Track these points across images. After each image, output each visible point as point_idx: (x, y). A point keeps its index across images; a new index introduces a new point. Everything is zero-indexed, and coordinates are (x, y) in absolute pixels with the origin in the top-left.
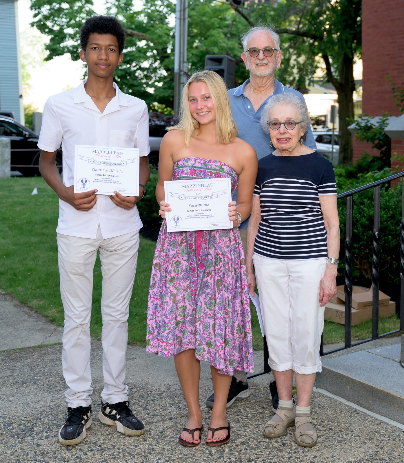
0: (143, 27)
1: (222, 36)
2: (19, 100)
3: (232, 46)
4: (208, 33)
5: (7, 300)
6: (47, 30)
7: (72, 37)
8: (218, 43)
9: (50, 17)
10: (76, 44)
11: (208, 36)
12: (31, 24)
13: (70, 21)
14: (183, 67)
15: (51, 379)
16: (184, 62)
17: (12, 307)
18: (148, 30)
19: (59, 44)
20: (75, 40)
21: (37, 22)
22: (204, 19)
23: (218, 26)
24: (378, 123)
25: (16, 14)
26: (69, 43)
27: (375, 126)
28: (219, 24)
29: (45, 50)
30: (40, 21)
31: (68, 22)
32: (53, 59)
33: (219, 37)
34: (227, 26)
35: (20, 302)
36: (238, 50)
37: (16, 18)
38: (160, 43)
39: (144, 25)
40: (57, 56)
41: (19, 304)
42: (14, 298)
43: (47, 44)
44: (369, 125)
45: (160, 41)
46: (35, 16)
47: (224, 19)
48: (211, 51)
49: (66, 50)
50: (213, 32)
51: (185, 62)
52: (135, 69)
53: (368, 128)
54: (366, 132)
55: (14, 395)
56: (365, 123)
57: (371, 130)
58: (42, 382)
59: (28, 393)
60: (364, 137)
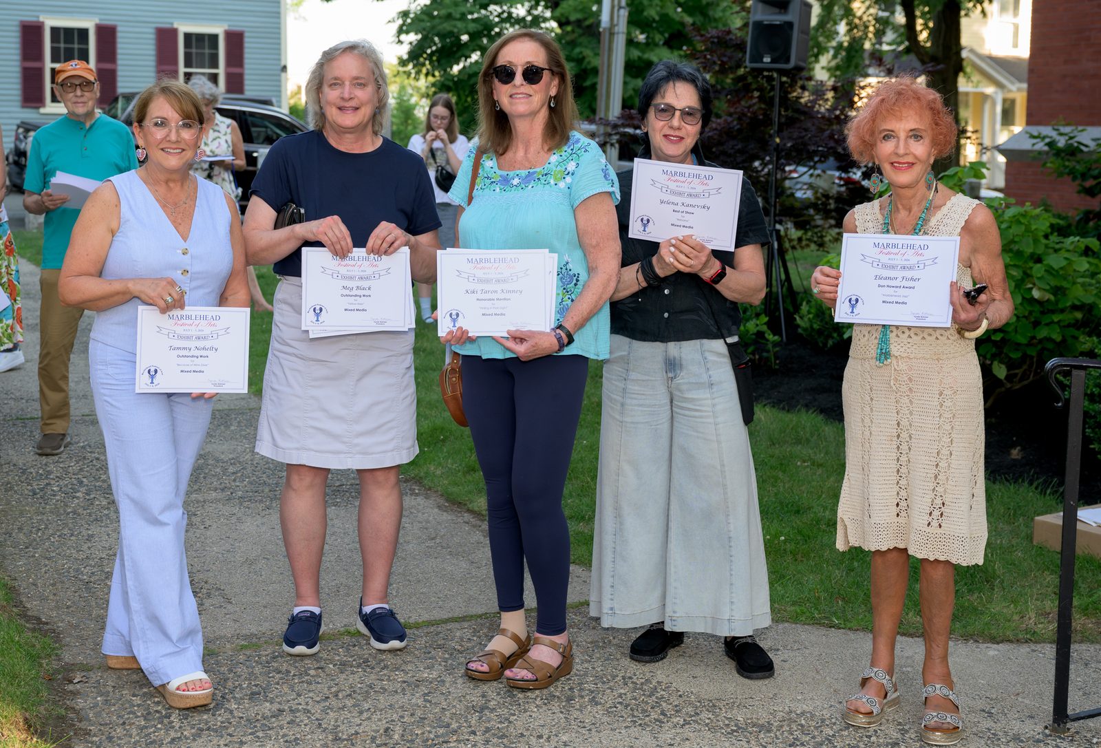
2: (279, 75)
5: (417, 495)
14: (618, 16)
15: (622, 691)
16: (620, 7)
17: (436, 510)
24: (1094, 140)
27: (1086, 146)
35: (447, 500)
41: (446, 504)
42: (430, 489)
44: (1076, 145)
51: (623, 8)
52: (497, 20)
53: (1072, 151)
54: (1069, 160)
55: (566, 730)
56: (1067, 141)
57: (1079, 156)
58: (608, 698)
59: (593, 724)
60: (1067, 170)
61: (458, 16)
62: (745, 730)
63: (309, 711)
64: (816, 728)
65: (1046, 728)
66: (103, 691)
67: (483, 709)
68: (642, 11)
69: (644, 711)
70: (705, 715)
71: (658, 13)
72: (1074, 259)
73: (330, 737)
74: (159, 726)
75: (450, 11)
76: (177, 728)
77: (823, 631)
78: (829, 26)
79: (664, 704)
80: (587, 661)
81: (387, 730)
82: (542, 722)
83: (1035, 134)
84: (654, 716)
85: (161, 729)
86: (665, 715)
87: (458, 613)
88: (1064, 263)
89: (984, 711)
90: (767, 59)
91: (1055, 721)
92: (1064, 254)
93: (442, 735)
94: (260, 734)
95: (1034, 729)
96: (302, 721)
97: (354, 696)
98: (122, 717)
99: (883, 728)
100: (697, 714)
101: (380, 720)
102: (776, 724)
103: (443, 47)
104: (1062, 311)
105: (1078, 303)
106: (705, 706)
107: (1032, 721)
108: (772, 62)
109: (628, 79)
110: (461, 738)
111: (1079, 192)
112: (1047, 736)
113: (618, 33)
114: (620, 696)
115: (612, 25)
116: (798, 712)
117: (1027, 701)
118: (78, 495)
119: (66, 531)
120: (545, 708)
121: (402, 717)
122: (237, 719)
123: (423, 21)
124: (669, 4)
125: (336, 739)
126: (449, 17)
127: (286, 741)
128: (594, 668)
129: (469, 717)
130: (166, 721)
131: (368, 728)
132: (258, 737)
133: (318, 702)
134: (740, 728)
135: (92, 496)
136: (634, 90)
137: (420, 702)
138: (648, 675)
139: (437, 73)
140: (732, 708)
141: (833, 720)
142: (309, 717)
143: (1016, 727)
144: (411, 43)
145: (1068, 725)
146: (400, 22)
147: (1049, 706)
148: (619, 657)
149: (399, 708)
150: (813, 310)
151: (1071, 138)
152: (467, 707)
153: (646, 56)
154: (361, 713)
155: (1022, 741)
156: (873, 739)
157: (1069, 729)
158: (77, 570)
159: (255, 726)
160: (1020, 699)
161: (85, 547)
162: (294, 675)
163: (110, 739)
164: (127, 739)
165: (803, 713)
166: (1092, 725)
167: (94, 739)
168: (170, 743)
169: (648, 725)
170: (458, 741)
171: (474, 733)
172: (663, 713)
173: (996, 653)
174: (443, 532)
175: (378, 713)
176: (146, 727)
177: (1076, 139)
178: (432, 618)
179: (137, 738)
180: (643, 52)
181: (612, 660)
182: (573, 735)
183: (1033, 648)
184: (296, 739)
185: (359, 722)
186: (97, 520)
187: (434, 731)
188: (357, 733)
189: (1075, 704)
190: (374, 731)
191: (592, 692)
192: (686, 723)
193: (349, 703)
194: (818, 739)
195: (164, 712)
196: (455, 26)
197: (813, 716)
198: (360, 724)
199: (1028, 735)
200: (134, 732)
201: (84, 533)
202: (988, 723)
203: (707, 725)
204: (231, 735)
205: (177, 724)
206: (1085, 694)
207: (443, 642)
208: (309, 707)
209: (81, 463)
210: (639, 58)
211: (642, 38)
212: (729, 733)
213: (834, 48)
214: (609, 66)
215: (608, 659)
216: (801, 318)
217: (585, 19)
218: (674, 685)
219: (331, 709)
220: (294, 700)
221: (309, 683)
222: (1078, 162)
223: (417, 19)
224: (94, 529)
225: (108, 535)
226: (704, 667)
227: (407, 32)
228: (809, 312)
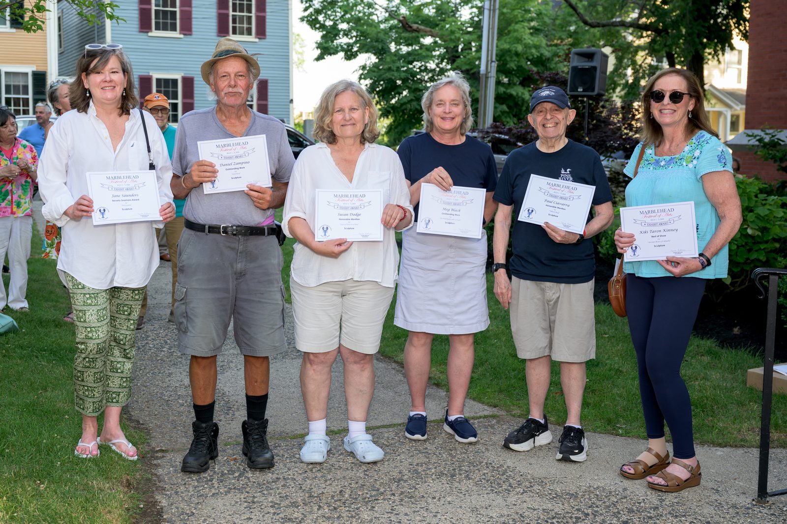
0: (430, 22)
1: (528, 31)
2: (289, 105)
3: (538, 43)
4: (510, 28)
6: (318, 26)
7: (346, 34)
8: (523, 39)
9: (321, 11)
10: (351, 41)
11: (509, 32)
12: (301, 19)
13: (344, 15)
14: (491, 67)
16: (492, 61)
18: (437, 25)
19: (333, 42)
20: (349, 37)
21: (307, 17)
22: (505, 10)
23: (521, 19)
25: (290, 8)
26: (343, 40)
27: (783, 141)
28: (522, 17)
29: (316, 49)
30: (311, 15)
31: (342, 16)
32: (324, 58)
33: (524, 32)
34: (532, 20)
36: (545, 48)
37: (290, 11)
38: (451, 40)
39: (431, 19)
40: (329, 56)
43: (318, 42)
44: (776, 140)
45: (453, 37)
46: (306, 9)
47: (529, 11)
48: (514, 49)
49: (340, 48)
50: (517, 27)
51: (494, 62)
52: (418, 70)
53: (774, 144)
54: (771, 150)
55: (450, 494)
56: (770, 138)
57: (778, 147)
58: (477, 476)
59: (467, 491)
60: (771, 156)
61: (395, 69)
62: (561, 497)
63: (295, 479)
64: (606, 497)
65: (753, 500)
66: (174, 464)
67: (399, 480)
68: (506, 64)
69: (499, 484)
70: (536, 488)
71: (515, 65)
72: (774, 210)
73: (307, 495)
74: (206, 486)
75: (390, 66)
76: (216, 487)
77: (612, 437)
78: (620, 71)
79: (511, 480)
80: (464, 453)
81: (341, 491)
82: (435, 489)
83: (751, 134)
84: (504, 487)
85: (207, 488)
86: (512, 487)
87: (386, 423)
88: (767, 212)
89: (713, 489)
90: (580, 90)
91: (759, 496)
92: (768, 207)
93: (374, 496)
94: (265, 492)
95: (746, 501)
96: (290, 485)
97: (322, 471)
98: (184, 480)
99: (648, 498)
100: (532, 486)
101: (337, 485)
102: (580, 494)
103: (386, 87)
104: (767, 242)
105: (776, 237)
106: (536, 482)
107: (744, 496)
108: (583, 91)
109: (498, 105)
110: (386, 497)
111: (778, 170)
112: (754, 505)
113: (491, 77)
114: (484, 474)
115: (487, 72)
116: (595, 487)
117: (741, 484)
118: (164, 349)
119: (156, 371)
120: (437, 480)
121: (351, 484)
122: (252, 483)
123: (374, 72)
124: (523, 60)
125: (311, 496)
126: (390, 69)
127: (281, 497)
128: (468, 457)
129: (391, 485)
130: (210, 483)
131: (330, 490)
132: (264, 494)
133: (301, 474)
134: (558, 496)
135: (172, 350)
136: (501, 111)
137: (362, 475)
138: (502, 462)
139: (382, 103)
140: (553, 484)
141: (617, 492)
142: (295, 483)
143: (734, 499)
144: (366, 85)
145: (768, 499)
146: (361, 72)
147: (755, 487)
148: (484, 451)
149: (349, 478)
150: (609, 243)
151: (773, 136)
152: (390, 479)
153: (508, 91)
154: (326, 481)
155: (738, 508)
156: (642, 504)
157: (768, 502)
158: (162, 393)
159: (263, 488)
160: (737, 482)
161: (167, 380)
162: (287, 458)
163: (177, 493)
164: (187, 493)
165: (598, 488)
166: (783, 499)
167: (168, 493)
168: (212, 496)
169: (501, 493)
170: (384, 499)
171: (394, 495)
172: (510, 485)
173: (722, 453)
174: (379, 374)
175: (336, 481)
176: (198, 487)
177: (777, 137)
178: (371, 425)
179: (193, 493)
180: (506, 88)
181: (480, 453)
182: (454, 497)
183: (746, 451)
184: (287, 496)
185: (325, 486)
186: (174, 364)
187: (369, 493)
188: (323, 493)
189: (772, 485)
190: (333, 492)
191: (467, 472)
192: (524, 492)
193: (319, 475)
194: (607, 504)
195: (209, 478)
196: (393, 75)
197: (604, 489)
198: (325, 488)
199: (741, 505)
200: (191, 489)
201: (167, 372)
202: (716, 497)
203: (538, 493)
204: (248, 492)
205: (216, 485)
206: (779, 480)
207: (377, 440)
208: (295, 477)
209: (167, 331)
210: (504, 92)
211: (506, 80)
212: (551, 499)
213: (623, 84)
214: (485, 97)
215: (477, 452)
216: (602, 247)
217: (471, 69)
218: (518, 468)
219: (308, 478)
220: (286, 472)
221: (296, 463)
222: (778, 151)
223: (370, 71)
224: (172, 370)
225: (181, 373)
226: (536, 458)
227: (365, 79)
228: (607, 244)
